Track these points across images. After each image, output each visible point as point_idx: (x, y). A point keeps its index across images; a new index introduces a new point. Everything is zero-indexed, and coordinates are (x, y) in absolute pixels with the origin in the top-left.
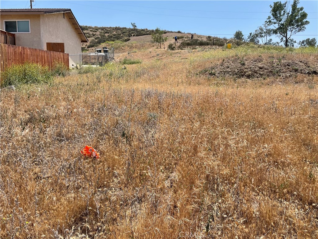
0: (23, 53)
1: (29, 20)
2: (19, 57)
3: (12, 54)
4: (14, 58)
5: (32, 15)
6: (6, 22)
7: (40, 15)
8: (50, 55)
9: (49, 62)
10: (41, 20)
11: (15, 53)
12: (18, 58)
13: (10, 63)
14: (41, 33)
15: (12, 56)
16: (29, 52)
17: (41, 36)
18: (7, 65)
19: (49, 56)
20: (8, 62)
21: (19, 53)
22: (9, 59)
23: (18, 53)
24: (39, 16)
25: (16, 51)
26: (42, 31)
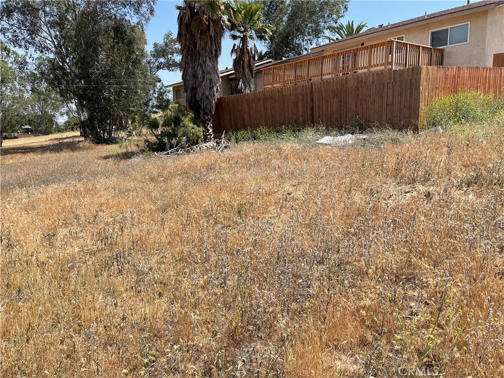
0: (457, 76)
1: (469, 23)
2: (451, 83)
3: (441, 80)
4: (443, 85)
5: (474, 13)
6: (433, 33)
7: (487, 10)
8: (499, 74)
9: (495, 87)
10: (489, 18)
11: (446, 77)
12: (448, 85)
13: (437, 93)
14: (487, 38)
15: (442, 83)
16: (466, 73)
17: (485, 45)
18: (432, 97)
19: (498, 76)
20: (434, 92)
21: (452, 77)
22: (436, 88)
23: (450, 78)
24: (485, 13)
25: (447, 75)
26: (488, 37)
